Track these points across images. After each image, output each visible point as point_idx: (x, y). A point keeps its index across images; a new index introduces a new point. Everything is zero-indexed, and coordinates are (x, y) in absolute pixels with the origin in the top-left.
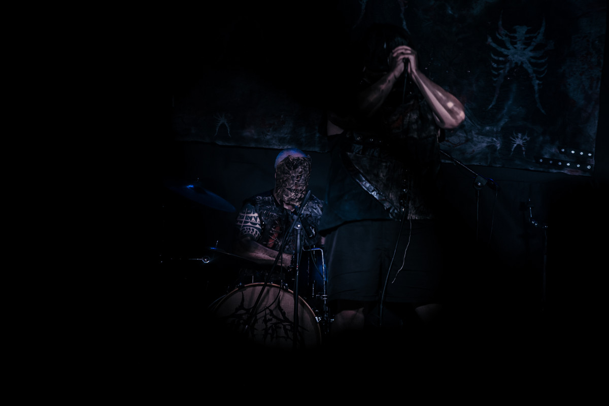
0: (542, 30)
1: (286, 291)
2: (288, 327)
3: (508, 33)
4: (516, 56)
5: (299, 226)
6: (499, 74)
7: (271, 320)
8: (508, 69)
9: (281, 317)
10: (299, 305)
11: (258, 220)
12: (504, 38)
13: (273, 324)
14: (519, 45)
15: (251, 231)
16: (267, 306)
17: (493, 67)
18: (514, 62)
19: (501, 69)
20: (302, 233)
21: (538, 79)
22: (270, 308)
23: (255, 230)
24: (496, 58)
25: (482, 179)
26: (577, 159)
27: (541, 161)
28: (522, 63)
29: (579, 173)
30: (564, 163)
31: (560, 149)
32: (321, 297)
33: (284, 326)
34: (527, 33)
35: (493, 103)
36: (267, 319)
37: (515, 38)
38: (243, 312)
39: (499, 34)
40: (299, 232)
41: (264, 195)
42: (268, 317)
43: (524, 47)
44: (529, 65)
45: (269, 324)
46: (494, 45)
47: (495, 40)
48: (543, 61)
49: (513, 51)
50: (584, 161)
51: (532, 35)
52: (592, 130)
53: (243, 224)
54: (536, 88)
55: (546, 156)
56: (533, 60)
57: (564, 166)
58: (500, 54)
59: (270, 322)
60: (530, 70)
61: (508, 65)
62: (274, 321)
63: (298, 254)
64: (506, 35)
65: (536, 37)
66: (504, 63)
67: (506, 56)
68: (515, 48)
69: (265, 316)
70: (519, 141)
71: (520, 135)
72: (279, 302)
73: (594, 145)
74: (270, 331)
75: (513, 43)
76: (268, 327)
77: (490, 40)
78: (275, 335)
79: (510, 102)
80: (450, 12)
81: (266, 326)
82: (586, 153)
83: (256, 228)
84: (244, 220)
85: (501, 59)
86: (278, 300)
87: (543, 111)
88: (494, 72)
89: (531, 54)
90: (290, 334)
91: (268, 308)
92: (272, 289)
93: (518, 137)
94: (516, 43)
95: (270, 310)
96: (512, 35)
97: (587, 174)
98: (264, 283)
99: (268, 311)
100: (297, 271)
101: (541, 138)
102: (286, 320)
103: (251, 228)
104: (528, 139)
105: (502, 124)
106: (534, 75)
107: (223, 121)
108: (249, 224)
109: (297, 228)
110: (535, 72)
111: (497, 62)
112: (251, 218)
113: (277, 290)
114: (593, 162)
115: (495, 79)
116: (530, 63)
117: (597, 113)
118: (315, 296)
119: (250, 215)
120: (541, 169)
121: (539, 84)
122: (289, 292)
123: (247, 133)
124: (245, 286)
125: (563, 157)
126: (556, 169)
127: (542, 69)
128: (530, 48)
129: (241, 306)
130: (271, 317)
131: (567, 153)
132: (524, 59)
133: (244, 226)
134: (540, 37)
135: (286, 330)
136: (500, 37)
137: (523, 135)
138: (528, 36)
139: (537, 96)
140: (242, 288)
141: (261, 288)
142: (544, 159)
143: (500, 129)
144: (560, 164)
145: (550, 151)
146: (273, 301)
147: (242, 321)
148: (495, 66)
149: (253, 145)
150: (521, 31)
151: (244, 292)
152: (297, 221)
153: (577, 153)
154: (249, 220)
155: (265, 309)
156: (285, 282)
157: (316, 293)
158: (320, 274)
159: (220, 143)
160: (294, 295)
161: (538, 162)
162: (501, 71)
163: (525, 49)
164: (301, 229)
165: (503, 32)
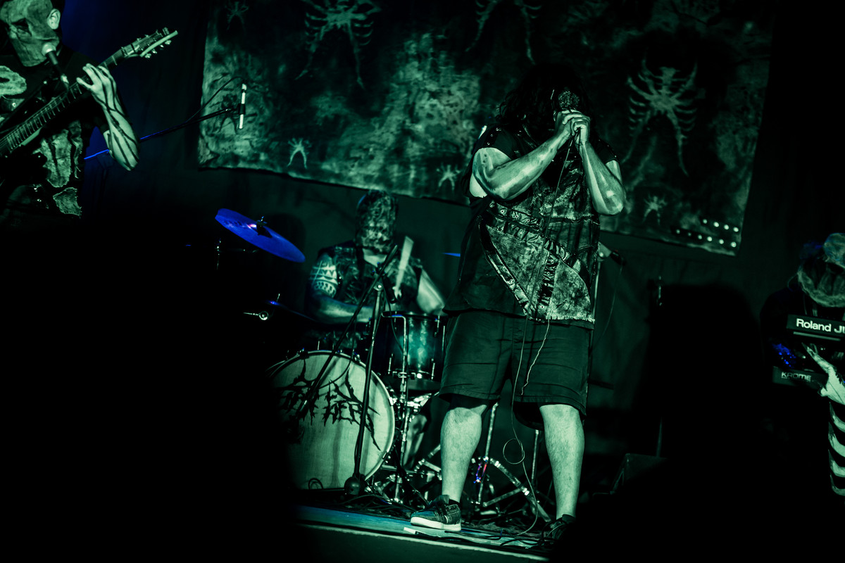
0: (693, 74)
1: (357, 363)
2: (355, 408)
3: (653, 75)
4: (660, 103)
5: (380, 286)
6: (638, 123)
7: (335, 397)
8: (648, 117)
9: (347, 394)
10: (371, 381)
11: (335, 274)
12: (648, 81)
13: (337, 402)
14: (664, 91)
15: (325, 286)
16: (333, 379)
17: (631, 113)
18: (656, 110)
19: (640, 117)
20: (382, 295)
21: (683, 133)
22: (335, 382)
23: (329, 285)
24: (635, 103)
25: (605, 249)
26: (720, 233)
27: (678, 232)
28: (666, 112)
29: (723, 251)
30: (705, 236)
31: (701, 219)
32: (399, 375)
33: (351, 406)
34: (675, 76)
35: (628, 157)
36: (331, 395)
37: (660, 81)
38: (303, 384)
39: (643, 75)
40: (379, 293)
41: (344, 245)
42: (333, 393)
43: (669, 92)
44: (674, 116)
45: (332, 402)
46: (634, 87)
47: (637, 82)
48: (691, 112)
49: (656, 96)
50: (728, 236)
51: (681, 80)
52: (742, 200)
53: (315, 278)
54: (680, 143)
55: (685, 227)
56: (679, 110)
57: (704, 240)
58: (642, 99)
59: (334, 400)
60: (675, 122)
61: (649, 113)
62: (339, 398)
63: (376, 321)
64: (650, 77)
65: (685, 83)
66: (644, 110)
67: (647, 102)
68: (660, 93)
69: (329, 393)
70: (654, 206)
71: (655, 199)
72: (347, 377)
73: (743, 219)
74: (333, 411)
75: (658, 88)
76: (331, 405)
77: (630, 80)
78: (338, 416)
79: (647, 158)
80: (585, 43)
81: (329, 403)
82: (732, 227)
83: (331, 283)
84: (317, 273)
85: (642, 104)
86: (346, 375)
87: (686, 172)
88: (632, 120)
89: (677, 103)
90: (357, 417)
91: (333, 382)
92: (341, 359)
93: (653, 201)
94: (660, 88)
95: (336, 385)
96: (657, 77)
97: (731, 253)
98: (331, 352)
99: (333, 387)
100: (371, 340)
101: (680, 205)
102: (354, 398)
103: (325, 283)
104: (665, 204)
105: (636, 183)
106: (679, 128)
107: (299, 148)
108: (323, 278)
109: (377, 289)
110: (680, 124)
111: (637, 108)
112: (325, 272)
113: (347, 362)
114: (739, 238)
115: (632, 128)
116: (676, 113)
117: (749, 181)
118: (391, 372)
119: (325, 269)
120: (677, 242)
121: (683, 140)
122: (361, 365)
123: (326, 166)
124: (309, 352)
125: (704, 230)
126: (694, 243)
127: (689, 122)
128: (677, 95)
129: (302, 378)
130: (335, 394)
131: (710, 226)
132: (669, 107)
133: (316, 280)
134: (689, 84)
135: (352, 411)
136: (642, 78)
137: (660, 198)
138: (675, 80)
139: (680, 153)
140: (305, 356)
141: (327, 356)
142: (682, 230)
143: (632, 189)
144: (700, 237)
145: (689, 221)
146: (340, 374)
147: (300, 395)
148: (633, 112)
149: (333, 181)
150: (668, 74)
151: (306, 360)
152: (378, 280)
153: (721, 226)
154: (323, 274)
155: (329, 384)
156: (357, 352)
157: (392, 370)
158: (400, 347)
159: (294, 175)
160: (367, 369)
161: (674, 233)
162: (640, 120)
163: (670, 95)
164: (382, 291)
165: (647, 73)
